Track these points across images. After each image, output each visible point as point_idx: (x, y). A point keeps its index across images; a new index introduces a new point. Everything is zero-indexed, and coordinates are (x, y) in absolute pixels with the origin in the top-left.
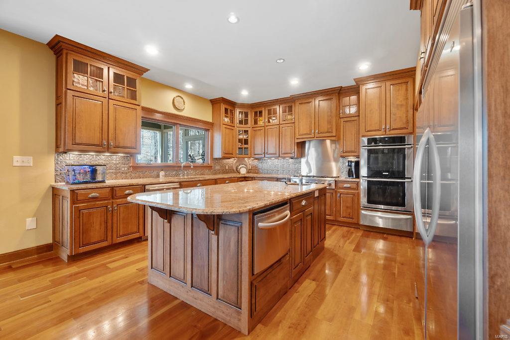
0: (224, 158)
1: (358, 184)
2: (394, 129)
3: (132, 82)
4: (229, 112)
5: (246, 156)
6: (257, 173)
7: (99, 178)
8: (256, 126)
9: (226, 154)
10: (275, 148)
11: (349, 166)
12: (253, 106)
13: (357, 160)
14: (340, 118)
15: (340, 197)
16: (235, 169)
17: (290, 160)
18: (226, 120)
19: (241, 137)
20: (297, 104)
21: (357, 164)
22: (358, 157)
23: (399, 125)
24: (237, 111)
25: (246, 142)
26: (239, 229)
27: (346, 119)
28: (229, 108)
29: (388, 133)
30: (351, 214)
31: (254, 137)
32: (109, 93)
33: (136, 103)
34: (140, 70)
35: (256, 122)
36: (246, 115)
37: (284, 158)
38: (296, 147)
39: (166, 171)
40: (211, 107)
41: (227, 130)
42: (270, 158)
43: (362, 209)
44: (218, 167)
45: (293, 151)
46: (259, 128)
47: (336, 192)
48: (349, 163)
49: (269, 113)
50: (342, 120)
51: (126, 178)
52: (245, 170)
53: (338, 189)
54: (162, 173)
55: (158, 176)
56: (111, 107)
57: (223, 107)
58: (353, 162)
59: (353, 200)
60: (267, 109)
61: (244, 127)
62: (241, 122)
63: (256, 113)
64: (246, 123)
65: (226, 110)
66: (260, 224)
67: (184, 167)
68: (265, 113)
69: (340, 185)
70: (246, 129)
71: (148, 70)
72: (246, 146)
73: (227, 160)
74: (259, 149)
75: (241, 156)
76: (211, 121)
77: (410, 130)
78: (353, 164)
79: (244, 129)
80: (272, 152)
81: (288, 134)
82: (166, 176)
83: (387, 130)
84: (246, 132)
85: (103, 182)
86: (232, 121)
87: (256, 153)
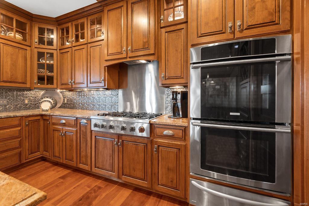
1: (185, 130)
2: (250, 27)
10: (83, 75)
11: (173, 99)
13: (184, 90)
14: (161, 28)
15: (158, 151)
20: (106, 11)
21: (185, 96)
22: (186, 86)
23: (260, 16)
27: (169, 29)
29: (238, 35)
30: (175, 181)
31: (61, 62)
35: (62, 43)
38: (106, 73)
43: (192, 177)
45: (103, 78)
47: (152, 142)
48: (173, 95)
49: (77, 30)
50: (163, 30)
52: (49, 105)
53: (154, 138)
58: (179, 93)
59: (177, 157)
60: (74, 23)
61: (47, 49)
63: (63, 31)
68: (72, 30)
69: (158, 131)
70: (50, 52)
77: (284, 25)
78: (179, 97)
79: (47, 51)
80: (79, 81)
83: (237, 29)
87: (63, 82)
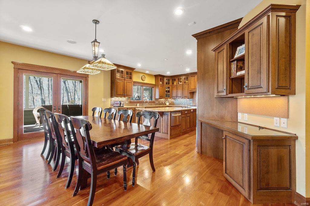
0: (160, 98)
3: (131, 74)
4: (162, 80)
5: (169, 97)
6: (174, 105)
7: (122, 106)
8: (173, 85)
9: (160, 97)
10: (181, 95)
12: (172, 77)
16: (164, 103)
17: (188, 99)
18: (161, 83)
19: (167, 89)
20: (190, 76)
24: (165, 79)
25: (169, 92)
26: (168, 116)
28: (162, 78)
31: (172, 90)
32: (125, 78)
33: (131, 80)
34: (132, 69)
35: (173, 84)
36: (169, 81)
37: (185, 98)
38: (189, 94)
39: (139, 103)
40: (155, 78)
41: (161, 87)
42: (179, 98)
44: (157, 102)
45: (188, 96)
46: (174, 86)
49: (179, 80)
51: (128, 106)
52: (168, 103)
54: (138, 104)
55: (137, 105)
56: (125, 83)
57: (159, 78)
60: (177, 78)
61: (167, 86)
62: (167, 83)
63: (173, 79)
64: (169, 84)
65: (161, 79)
66: (173, 115)
67: (145, 102)
68: (177, 80)
70: (169, 86)
71: (135, 69)
72: (169, 93)
73: (161, 99)
74: (174, 95)
75: (167, 97)
76: (154, 84)
79: (168, 86)
80: (180, 96)
81: (186, 88)
82: (139, 105)
84: (169, 88)
85: (123, 106)
86: (163, 83)
87: (173, 96)
